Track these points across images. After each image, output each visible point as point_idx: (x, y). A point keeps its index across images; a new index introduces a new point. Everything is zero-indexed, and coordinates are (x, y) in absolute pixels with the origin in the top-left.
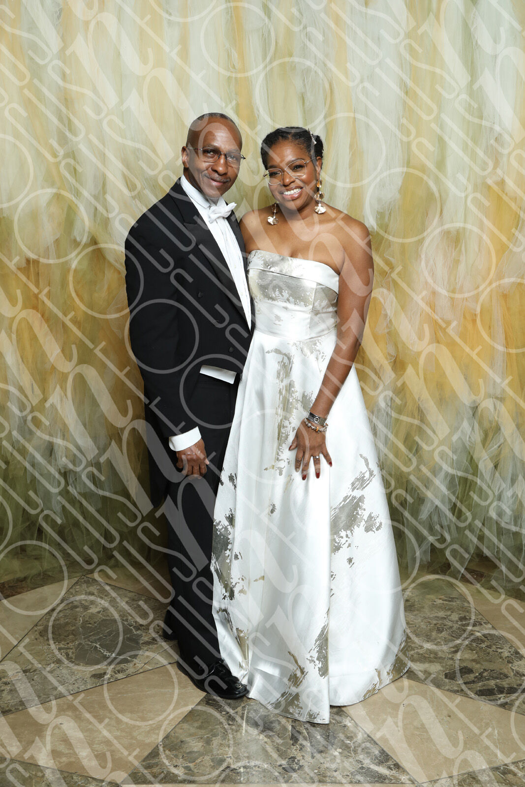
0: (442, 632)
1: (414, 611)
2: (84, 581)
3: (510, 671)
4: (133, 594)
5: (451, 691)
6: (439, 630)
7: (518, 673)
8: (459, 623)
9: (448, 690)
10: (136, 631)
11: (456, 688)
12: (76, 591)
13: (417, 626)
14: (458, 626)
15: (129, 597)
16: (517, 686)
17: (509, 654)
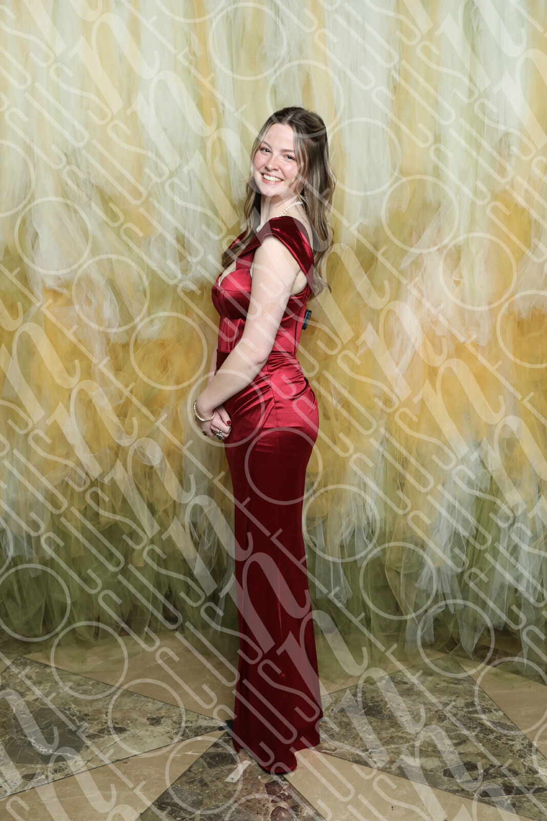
0: (443, 721)
1: (412, 695)
2: (21, 663)
3: (522, 766)
4: (78, 677)
5: (450, 791)
6: (441, 718)
7: (530, 770)
8: (465, 710)
9: (446, 790)
10: (80, 722)
11: (456, 788)
12: (10, 675)
13: (415, 713)
14: (463, 713)
15: (73, 681)
16: (529, 785)
17: (521, 747)
